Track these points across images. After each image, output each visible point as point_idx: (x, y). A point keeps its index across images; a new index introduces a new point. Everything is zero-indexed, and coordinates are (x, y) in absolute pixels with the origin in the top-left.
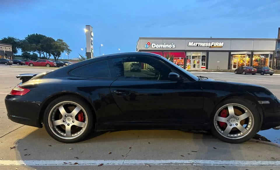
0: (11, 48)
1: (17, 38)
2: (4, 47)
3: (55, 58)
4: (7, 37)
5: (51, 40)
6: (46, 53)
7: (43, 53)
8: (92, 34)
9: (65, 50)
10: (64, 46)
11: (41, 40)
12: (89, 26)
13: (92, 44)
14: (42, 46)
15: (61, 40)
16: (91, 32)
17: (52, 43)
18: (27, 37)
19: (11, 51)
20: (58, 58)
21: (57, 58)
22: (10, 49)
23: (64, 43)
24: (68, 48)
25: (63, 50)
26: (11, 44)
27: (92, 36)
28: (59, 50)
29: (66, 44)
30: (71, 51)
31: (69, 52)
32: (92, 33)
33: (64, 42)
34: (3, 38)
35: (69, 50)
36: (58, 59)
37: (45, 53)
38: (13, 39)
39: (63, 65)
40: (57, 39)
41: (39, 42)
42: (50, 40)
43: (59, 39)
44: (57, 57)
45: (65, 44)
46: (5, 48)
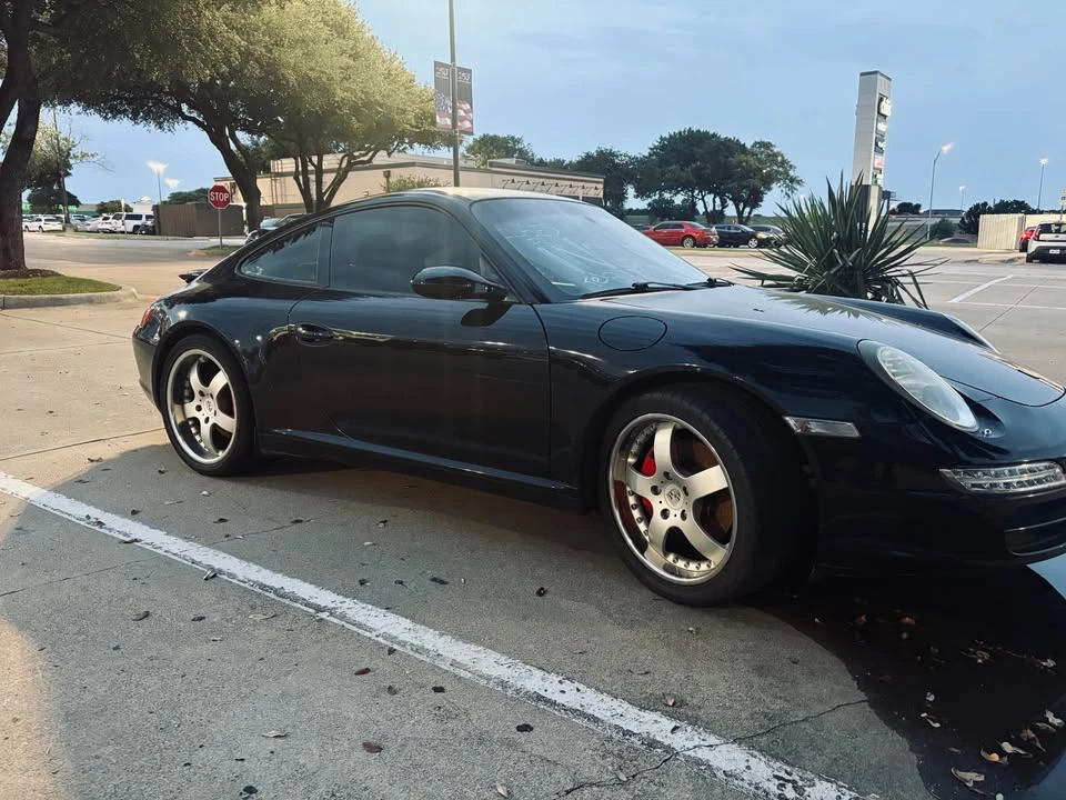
0: (601, 186)
1: (623, 152)
2: (537, 180)
3: (740, 213)
4: (593, 151)
5: (732, 147)
6: (712, 196)
7: (703, 199)
8: (886, 108)
9: (779, 180)
10: (775, 168)
11: (698, 151)
12: (876, 72)
13: (879, 151)
14: (698, 173)
15: (767, 145)
16: (881, 100)
17: (731, 159)
18: (657, 144)
19: (601, 195)
20: (750, 213)
21: (746, 214)
22: (596, 188)
23: (775, 155)
24: (791, 173)
25: (768, 181)
26: (603, 173)
27: (885, 116)
28: (755, 182)
29: (782, 156)
30: (799, 182)
31: (793, 190)
32: (883, 103)
33: (776, 150)
34: (584, 155)
35: (792, 180)
36: (748, 217)
37: (709, 198)
38: (612, 154)
39: (751, 238)
40: (752, 144)
41: (691, 158)
42: (728, 147)
43: (758, 140)
44: (747, 210)
45: (780, 159)
46: (557, 185)
